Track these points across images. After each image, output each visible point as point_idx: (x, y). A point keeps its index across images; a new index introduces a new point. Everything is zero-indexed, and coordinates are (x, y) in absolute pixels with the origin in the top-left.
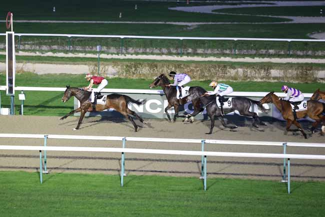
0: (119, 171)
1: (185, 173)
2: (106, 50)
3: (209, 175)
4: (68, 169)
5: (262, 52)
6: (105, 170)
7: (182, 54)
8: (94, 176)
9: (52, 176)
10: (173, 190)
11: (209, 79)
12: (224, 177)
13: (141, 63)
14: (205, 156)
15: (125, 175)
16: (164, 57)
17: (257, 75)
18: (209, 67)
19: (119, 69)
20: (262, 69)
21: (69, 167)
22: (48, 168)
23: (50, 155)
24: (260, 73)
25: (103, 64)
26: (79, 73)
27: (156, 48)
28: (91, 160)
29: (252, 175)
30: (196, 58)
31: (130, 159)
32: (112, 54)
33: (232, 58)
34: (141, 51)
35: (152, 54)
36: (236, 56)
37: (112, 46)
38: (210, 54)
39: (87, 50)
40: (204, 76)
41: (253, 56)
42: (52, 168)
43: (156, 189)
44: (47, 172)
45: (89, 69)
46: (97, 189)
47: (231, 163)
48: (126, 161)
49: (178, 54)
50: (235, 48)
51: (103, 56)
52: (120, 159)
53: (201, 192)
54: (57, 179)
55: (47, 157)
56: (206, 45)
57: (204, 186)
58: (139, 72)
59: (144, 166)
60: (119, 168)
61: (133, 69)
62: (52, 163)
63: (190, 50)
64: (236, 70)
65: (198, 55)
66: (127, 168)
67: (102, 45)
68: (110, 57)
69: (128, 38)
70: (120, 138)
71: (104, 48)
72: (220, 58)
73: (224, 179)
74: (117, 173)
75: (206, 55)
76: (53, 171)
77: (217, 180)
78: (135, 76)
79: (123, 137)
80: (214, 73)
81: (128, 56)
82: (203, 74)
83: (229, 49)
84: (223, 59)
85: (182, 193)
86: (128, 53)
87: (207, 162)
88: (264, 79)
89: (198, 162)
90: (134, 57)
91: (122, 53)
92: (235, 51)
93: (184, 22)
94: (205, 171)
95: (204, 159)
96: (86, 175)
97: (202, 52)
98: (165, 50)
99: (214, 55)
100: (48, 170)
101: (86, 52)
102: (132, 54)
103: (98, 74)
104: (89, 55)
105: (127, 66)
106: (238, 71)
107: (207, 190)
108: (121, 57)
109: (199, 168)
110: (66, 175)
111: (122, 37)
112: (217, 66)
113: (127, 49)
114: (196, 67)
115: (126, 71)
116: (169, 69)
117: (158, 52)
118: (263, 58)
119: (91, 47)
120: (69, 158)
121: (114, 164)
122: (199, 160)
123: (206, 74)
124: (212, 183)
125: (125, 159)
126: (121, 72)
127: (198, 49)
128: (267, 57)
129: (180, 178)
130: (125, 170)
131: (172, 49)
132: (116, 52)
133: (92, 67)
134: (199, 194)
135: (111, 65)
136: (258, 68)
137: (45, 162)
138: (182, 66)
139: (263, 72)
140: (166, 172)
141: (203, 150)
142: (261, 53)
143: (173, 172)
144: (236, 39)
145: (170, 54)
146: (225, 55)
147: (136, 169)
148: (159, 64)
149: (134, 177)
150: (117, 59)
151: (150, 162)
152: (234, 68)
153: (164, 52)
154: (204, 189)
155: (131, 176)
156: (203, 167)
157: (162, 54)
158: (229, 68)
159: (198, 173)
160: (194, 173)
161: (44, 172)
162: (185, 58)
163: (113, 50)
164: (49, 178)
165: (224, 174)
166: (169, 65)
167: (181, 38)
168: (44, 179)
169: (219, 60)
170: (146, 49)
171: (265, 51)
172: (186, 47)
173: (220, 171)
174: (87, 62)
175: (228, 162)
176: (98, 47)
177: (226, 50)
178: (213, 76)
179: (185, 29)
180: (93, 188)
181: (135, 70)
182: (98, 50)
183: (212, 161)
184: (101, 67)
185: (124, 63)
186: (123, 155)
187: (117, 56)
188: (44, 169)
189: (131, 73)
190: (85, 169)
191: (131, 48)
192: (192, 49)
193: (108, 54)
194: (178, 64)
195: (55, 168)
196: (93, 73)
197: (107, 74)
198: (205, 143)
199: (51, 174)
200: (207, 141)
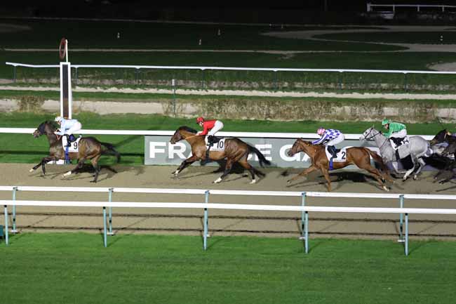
0: (201, 231)
1: (282, 232)
2: (183, 84)
3: (311, 235)
4: (138, 229)
5: (373, 86)
6: (184, 230)
7: (276, 89)
8: (170, 238)
9: (119, 238)
10: (266, 254)
11: (309, 118)
12: (329, 236)
13: (227, 100)
14: (307, 212)
15: (208, 236)
16: (255, 93)
17: (367, 114)
18: (310, 104)
19: (199, 107)
20: (373, 106)
21: (140, 227)
22: (113, 229)
23: (115, 213)
24: (370, 111)
25: (179, 102)
26: (150, 113)
27: (245, 82)
28: (167, 218)
29: (362, 234)
30: (293, 94)
31: (215, 217)
32: (191, 89)
33: (338, 93)
34: (226, 85)
35: (241, 89)
36: (342, 91)
37: (191, 79)
38: (310, 89)
39: (159, 84)
40: (303, 115)
41: (362, 91)
42: (119, 229)
43: (247, 253)
44: (112, 233)
45: (163, 108)
46: (175, 254)
47: (337, 220)
48: (210, 220)
49: (271, 89)
50: (340, 81)
51: (180, 91)
52: (202, 217)
53: (302, 255)
54: (125, 242)
55: (113, 215)
56: (306, 78)
57: (305, 248)
58: (224, 111)
59: (232, 225)
60: (201, 228)
61: (217, 107)
62: (118, 222)
63: (286, 84)
64: (342, 108)
65: (295, 89)
66: (211, 228)
67: (178, 78)
68: (187, 92)
69: (210, 70)
70: (203, 192)
71: (181, 82)
72: (322, 93)
73: (329, 240)
74: (198, 234)
75: (306, 90)
76: (120, 232)
77: (321, 241)
78: (219, 115)
79: (206, 190)
80: (315, 111)
81: (211, 92)
82: (302, 113)
83: (334, 83)
84: (326, 95)
85: (279, 256)
86: (211, 88)
87: (309, 219)
88: (376, 119)
89: (297, 219)
90: (218, 92)
91: (203, 89)
92: (340, 85)
94: (306, 230)
95: (305, 215)
96: (160, 237)
97: (300, 86)
98: (256, 85)
99: (316, 90)
100: (115, 231)
101: (159, 87)
102: (215, 90)
103: (175, 114)
104: (162, 91)
105: (209, 104)
106: (344, 109)
107: (308, 252)
108: (202, 92)
109: (298, 226)
110: (136, 237)
111: (203, 68)
112: (320, 104)
113: (208, 83)
114: (294, 105)
115: (208, 110)
116: (261, 107)
117: (247, 86)
118: (374, 93)
119: (164, 81)
120: (140, 216)
121: (195, 223)
122: (299, 217)
123: (306, 113)
124: (315, 245)
125: (209, 217)
126: (202, 110)
127: (295, 83)
128: (379, 93)
129: (276, 239)
130: (209, 230)
131: (263, 83)
132: (195, 87)
133: (166, 105)
134: (300, 257)
135: (189, 102)
136: (368, 106)
137: (110, 221)
138: (277, 103)
139: (374, 110)
140: (258, 232)
141: (303, 204)
142: (371, 87)
143: (268, 232)
144: (341, 71)
145: (262, 88)
146: (328, 90)
147: (221, 229)
149: (219, 239)
150: (197, 95)
151: (239, 220)
152: (340, 105)
153: (254, 86)
154: (305, 252)
155: (215, 238)
156: (303, 226)
157: (252, 89)
158: (335, 106)
159: (298, 233)
160: (292, 232)
161: (108, 233)
162: (280, 94)
163: (191, 84)
164: (116, 241)
165: (329, 233)
166: (261, 103)
167: (275, 70)
168: (109, 242)
169: (321, 95)
170: (232, 84)
171: (376, 85)
172: (281, 80)
173: (325, 229)
174: (161, 99)
175: (334, 220)
176: (173, 80)
177: (330, 83)
178: (314, 116)
179: (280, 59)
180: (169, 252)
181: (219, 109)
182: (173, 84)
183: (314, 218)
184: (177, 105)
185: (206, 100)
186: (206, 212)
187: (196, 91)
188: (109, 229)
189: (215, 112)
190: (160, 229)
191: (214, 82)
192: (289, 82)
193: (185, 90)
194: (272, 101)
195: (123, 229)
196: (166, 112)
197: (184, 114)
198: (306, 196)
199: (117, 236)
200: (308, 194)
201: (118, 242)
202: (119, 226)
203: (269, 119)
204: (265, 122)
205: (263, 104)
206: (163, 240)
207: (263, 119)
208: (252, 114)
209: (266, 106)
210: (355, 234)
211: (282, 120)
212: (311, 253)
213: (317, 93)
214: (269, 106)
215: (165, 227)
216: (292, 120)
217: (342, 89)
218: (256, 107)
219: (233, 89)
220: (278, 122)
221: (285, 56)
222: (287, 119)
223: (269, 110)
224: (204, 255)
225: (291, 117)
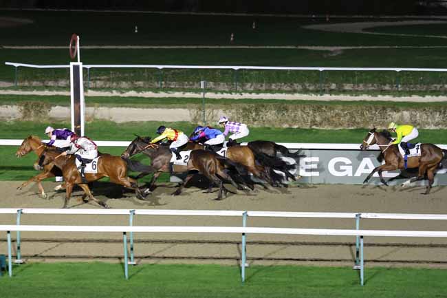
0: (238, 259)
1: (332, 260)
2: (213, 86)
3: (367, 263)
4: (165, 258)
5: (436, 87)
6: (218, 258)
7: (323, 92)
8: (202, 267)
9: (142, 269)
10: (316, 286)
11: (362, 126)
12: (388, 265)
13: (265, 104)
14: (362, 237)
15: (247, 265)
16: (297, 96)
17: (429, 120)
18: (362, 110)
19: (233, 113)
20: (436, 111)
21: (166, 256)
22: (135, 258)
23: (137, 238)
24: (433, 117)
25: (209, 107)
26: (176, 121)
27: (285, 83)
28: (197, 245)
29: (427, 262)
30: (342, 97)
31: (254, 243)
32: (222, 92)
33: (394, 96)
34: (264, 88)
35: (281, 91)
36: (400, 94)
37: (222, 81)
38: (362, 91)
39: (185, 87)
40: (354, 123)
41: (423, 94)
42: (141, 258)
43: (293, 285)
44: (135, 263)
45: (191, 114)
46: (207, 287)
47: (398, 245)
48: (248, 246)
49: (316, 92)
50: (397, 82)
51: (209, 95)
52: (239, 243)
53: (356, 287)
54: (150, 273)
55: (134, 241)
56: (356, 79)
57: (360, 280)
58: (262, 118)
59: (274, 253)
60: (238, 255)
61: (254, 114)
62: (141, 250)
63: (333, 86)
64: (400, 114)
65: (345, 92)
66: (249, 256)
67: (207, 80)
68: (219, 96)
69: (245, 69)
70: (240, 213)
71: (211, 84)
72: (376, 96)
73: (388, 269)
74: (235, 262)
75: (357, 93)
76: (143, 261)
77: (379, 271)
78: (256, 123)
79: (244, 212)
80: (369, 118)
81: (246, 96)
82: (354, 119)
83: (389, 84)
84: (380, 98)
85: (330, 289)
86: (246, 91)
87: (365, 245)
88: (440, 126)
89: (351, 245)
90: (254, 96)
91: (236, 92)
92: (397, 86)
93: (324, 45)
94: (362, 258)
95: (359, 241)
96: (190, 267)
97: (350, 88)
98: (298, 87)
99: (368, 93)
100: (137, 260)
101: (185, 90)
102: (251, 93)
103: (204, 121)
104: (188, 95)
105: (245, 109)
106: (402, 115)
107: (364, 284)
108: (236, 96)
109: (352, 253)
110: (163, 267)
111: (236, 68)
112: (373, 108)
113: (243, 85)
114: (343, 110)
115: (244, 116)
116: (305, 113)
117: (288, 89)
118: (437, 96)
119: (191, 83)
120: (166, 242)
121: (230, 251)
122: (352, 242)
123: (358, 120)
124: (371, 275)
125: (247, 243)
126: (236, 117)
127: (344, 84)
128: (443, 95)
129: (327, 268)
130: (247, 259)
131: (307, 85)
132: (227, 90)
133: (194, 112)
134: (355, 290)
135: (221, 108)
136: (431, 110)
137: (132, 249)
138: (324, 109)
139: (438, 116)
140: (305, 260)
141: (358, 227)
142: (434, 89)
143: (316, 260)
144: (398, 70)
145: (306, 91)
146: (383, 92)
147: (262, 257)
148: (291, 107)
149: (260, 269)
150: (229, 99)
151: (282, 246)
152: (397, 111)
153: (296, 88)
154: (360, 283)
155: (255, 267)
156: (358, 253)
157: (295, 91)
158: (390, 111)
159: (351, 261)
160: (345, 260)
161: (129, 263)
162: (327, 97)
163: (223, 86)
164: (138, 271)
165: (388, 261)
166: (304, 108)
167: (321, 69)
168: (131, 274)
169: (375, 99)
170: (271, 85)
171: (439, 86)
172: (327, 81)
173: (382, 257)
174: (187, 105)
175: (393, 245)
176: (202, 83)
177: (385, 85)
178: (367, 123)
179: (325, 56)
180: (201, 285)
181: (256, 115)
182: (202, 87)
183: (370, 243)
184: (207, 111)
185: (240, 105)
186: (243, 237)
187: (229, 95)
188: (130, 258)
189: (251, 120)
190: (190, 258)
191: (249, 84)
192: (337, 84)
193: (216, 92)
194: (317, 106)
195: (146, 257)
196: (195, 120)
197: (215, 121)
198: (360, 218)
199: (140, 266)
200: (364, 215)
201: (140, 273)
202: (141, 255)
203: (314, 127)
204: (310, 131)
205: (307, 110)
206: (194, 270)
207: (308, 127)
208: (294, 121)
209: (311, 112)
210: (418, 262)
211: (329, 128)
212: (367, 285)
213: (370, 96)
214: (314, 110)
215: (195, 256)
216: (341, 128)
217: (399, 92)
218: (299, 113)
219: (271, 91)
220: (326, 130)
221: (331, 52)
222: (336, 126)
223: (315, 117)
224: (242, 288)
225: (340, 125)
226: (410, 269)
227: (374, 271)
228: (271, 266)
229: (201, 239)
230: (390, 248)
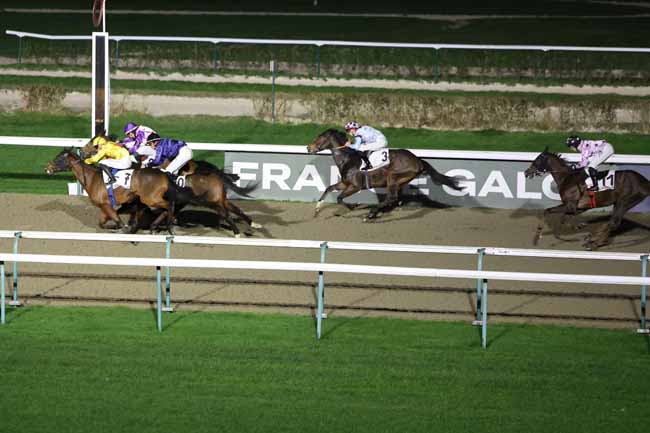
0: (313, 308)
1: (444, 312)
2: (287, 68)
3: (492, 318)
4: (212, 303)
5: (599, 73)
6: (286, 306)
7: (438, 78)
8: (263, 318)
9: (181, 317)
10: (419, 347)
11: (491, 126)
12: (521, 321)
13: (357, 94)
14: (485, 281)
15: (324, 315)
16: (403, 84)
17: (587, 119)
18: (493, 103)
19: (312, 106)
20: (598, 107)
21: (214, 300)
22: (172, 302)
23: (175, 275)
24: (593, 115)
25: (281, 97)
26: (234, 115)
27: (387, 66)
28: (258, 286)
29: (577, 318)
30: (466, 86)
31: (336, 285)
32: (299, 77)
33: (539, 85)
34: (357, 72)
35: (379, 76)
36: (547, 82)
37: (300, 61)
38: (494, 78)
39: (248, 68)
40: (481, 122)
41: (579, 82)
42: (180, 302)
43: (388, 345)
44: (171, 309)
45: (255, 107)
46: (270, 344)
47: (536, 293)
48: (327, 289)
49: (429, 78)
50: (544, 66)
51: (281, 80)
52: (314, 285)
53: (476, 350)
54: (191, 323)
55: (172, 280)
56: (487, 60)
57: (482, 340)
58: (353, 113)
59: (363, 299)
60: (314, 303)
61: (342, 107)
62: (181, 291)
63: (454, 70)
64: (545, 110)
65: (469, 79)
66: (329, 303)
67: (278, 59)
68: (294, 82)
69: (332, 46)
70: (316, 244)
71: (284, 66)
72: (514, 85)
73: (523, 326)
74: (308, 312)
75: (486, 80)
76: (184, 307)
77: (508, 328)
78: (343, 120)
79: (322, 242)
80: (502, 115)
81: (332, 82)
82: (480, 117)
83: (532, 67)
84: (519, 87)
85: (439, 351)
86: (332, 76)
87: (489, 292)
88: (603, 128)
89: (470, 292)
90: (343, 83)
91: (319, 76)
92: (543, 72)
93: (444, 13)
94: (484, 310)
95: (482, 286)
96: (248, 316)
97: (477, 74)
98: (404, 70)
99: (503, 80)
100: (174, 305)
101: (248, 73)
102: (338, 78)
103: (273, 116)
104: (253, 80)
105: (329, 101)
106: (549, 112)
107: (487, 346)
108: (318, 82)
109: (471, 302)
110: (209, 316)
111: (320, 43)
112: (509, 103)
113: (328, 68)
114: (466, 104)
115: (327, 111)
116: (412, 107)
117: (391, 73)
118: (601, 85)
119: (257, 63)
120: (215, 281)
121: (303, 295)
122: (472, 287)
123: (486, 118)
124: (497, 334)
125: (326, 285)
126: (317, 112)
127: (469, 68)
128: (608, 85)
129: (434, 323)
130: (326, 307)
131: (417, 68)
132: (306, 74)
133: (260, 103)
134: (474, 355)
135: (296, 98)
136: (590, 106)
137: (168, 290)
138: (438, 101)
139: (600, 114)
140: (405, 311)
141: (480, 267)
142: (595, 76)
143: (421, 311)
144: (545, 48)
145: (414, 77)
146: (524, 80)
147: (345, 305)
148: (393, 98)
149: (343, 321)
150: (309, 87)
151: (375, 291)
152: (542, 105)
153: (402, 73)
154: (481, 345)
155: (335, 319)
156: (479, 303)
157: (399, 77)
158: (533, 106)
159: (470, 313)
160: (463, 313)
161: (164, 309)
162: (444, 86)
163: (300, 68)
164: (175, 321)
165: (521, 315)
166: (412, 100)
167: (437, 46)
168: (165, 324)
169: (511, 89)
170: (366, 68)
171: (603, 72)
172: (445, 64)
173: (513, 309)
174: (251, 93)
175: (530, 293)
176: (272, 63)
177: (526, 69)
178: (500, 123)
179: (444, 28)
180: (262, 341)
181: (344, 110)
182: (272, 69)
183: (498, 289)
184: (278, 103)
185: (323, 94)
186: (321, 277)
187: (308, 80)
188: (165, 303)
189: (337, 115)
190: (246, 304)
191: (337, 66)
192: (459, 67)
193: (291, 77)
194: (430, 98)
195: (187, 302)
196: (261, 114)
197: (289, 116)
198: (484, 254)
199: (179, 314)
200: (489, 251)
201: (178, 324)
202: (181, 298)
203: (424, 127)
204: (419, 132)
205: (416, 103)
206: (251, 321)
207: (416, 127)
208: (397, 118)
209: (421, 106)
210: (564, 317)
211: (446, 129)
212: (491, 348)
213: (505, 85)
214: (425, 103)
215: (254, 302)
216: (463, 129)
217: (546, 79)
218: (405, 107)
219: (366, 76)
220: (440, 131)
221: (453, 23)
222: (455, 126)
223: (426, 113)
224: (317, 347)
225: (462, 125)
226: (552, 327)
227: (502, 328)
228: (358, 318)
229: (263, 279)
230: (525, 298)
